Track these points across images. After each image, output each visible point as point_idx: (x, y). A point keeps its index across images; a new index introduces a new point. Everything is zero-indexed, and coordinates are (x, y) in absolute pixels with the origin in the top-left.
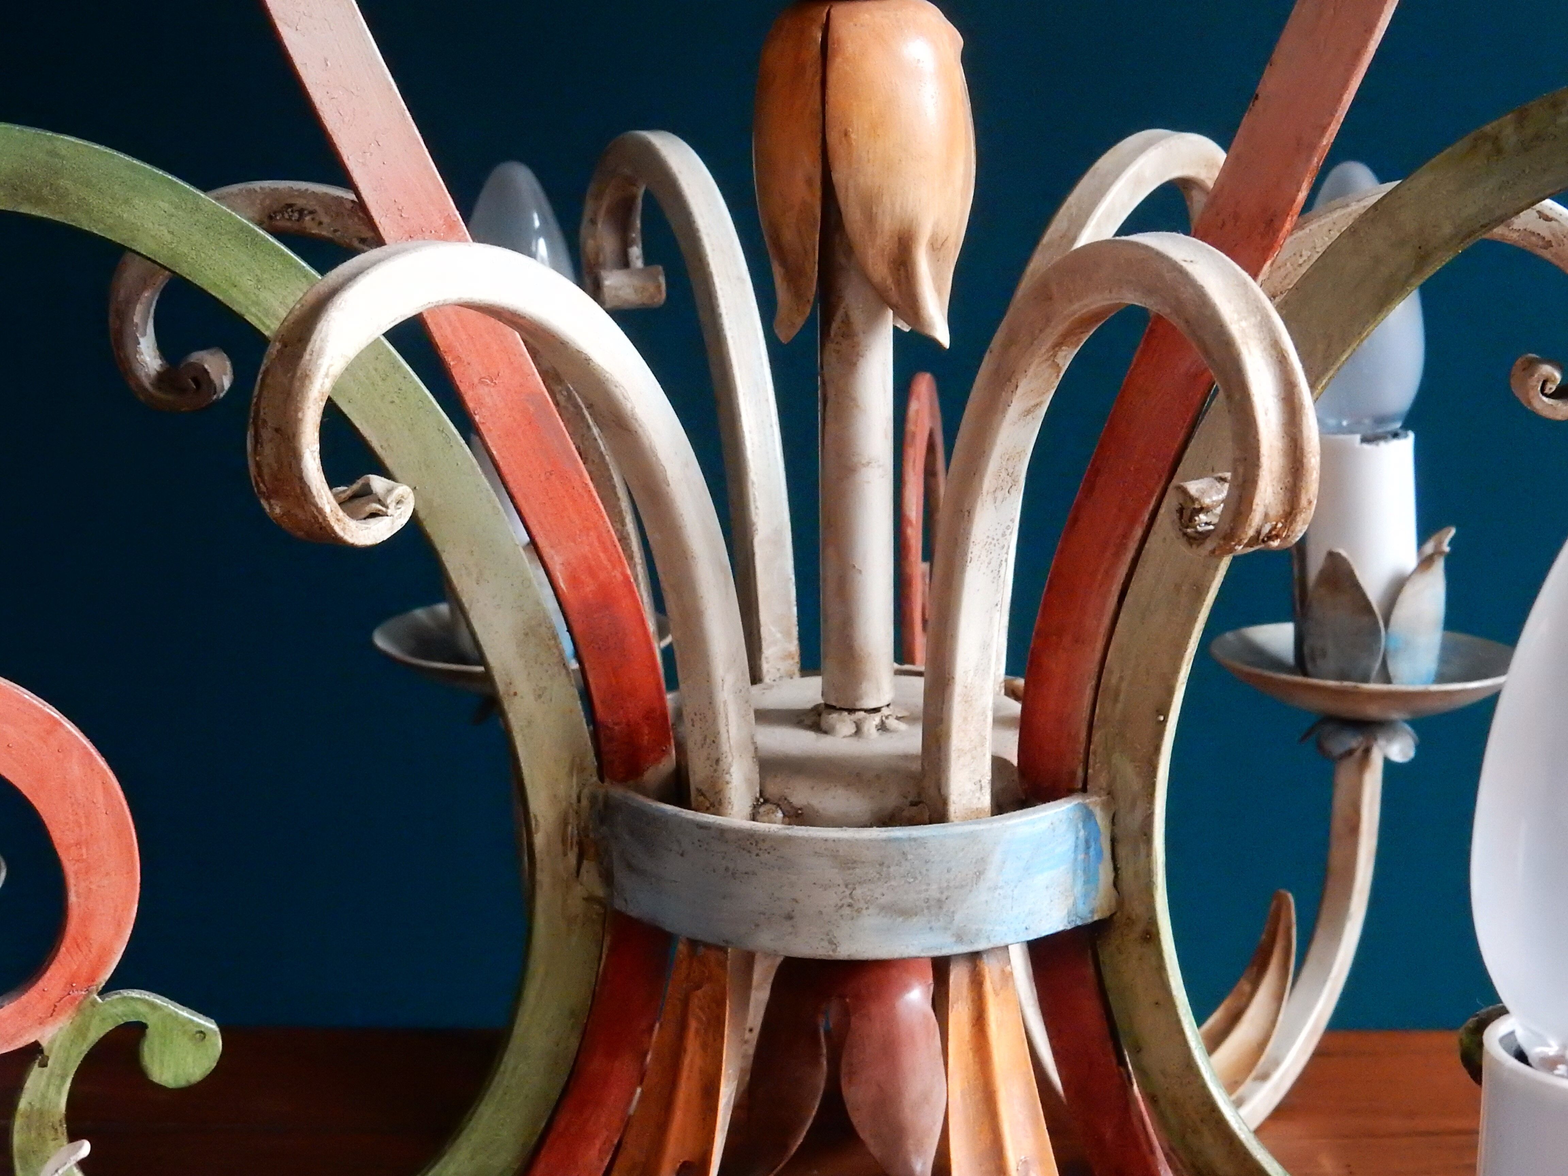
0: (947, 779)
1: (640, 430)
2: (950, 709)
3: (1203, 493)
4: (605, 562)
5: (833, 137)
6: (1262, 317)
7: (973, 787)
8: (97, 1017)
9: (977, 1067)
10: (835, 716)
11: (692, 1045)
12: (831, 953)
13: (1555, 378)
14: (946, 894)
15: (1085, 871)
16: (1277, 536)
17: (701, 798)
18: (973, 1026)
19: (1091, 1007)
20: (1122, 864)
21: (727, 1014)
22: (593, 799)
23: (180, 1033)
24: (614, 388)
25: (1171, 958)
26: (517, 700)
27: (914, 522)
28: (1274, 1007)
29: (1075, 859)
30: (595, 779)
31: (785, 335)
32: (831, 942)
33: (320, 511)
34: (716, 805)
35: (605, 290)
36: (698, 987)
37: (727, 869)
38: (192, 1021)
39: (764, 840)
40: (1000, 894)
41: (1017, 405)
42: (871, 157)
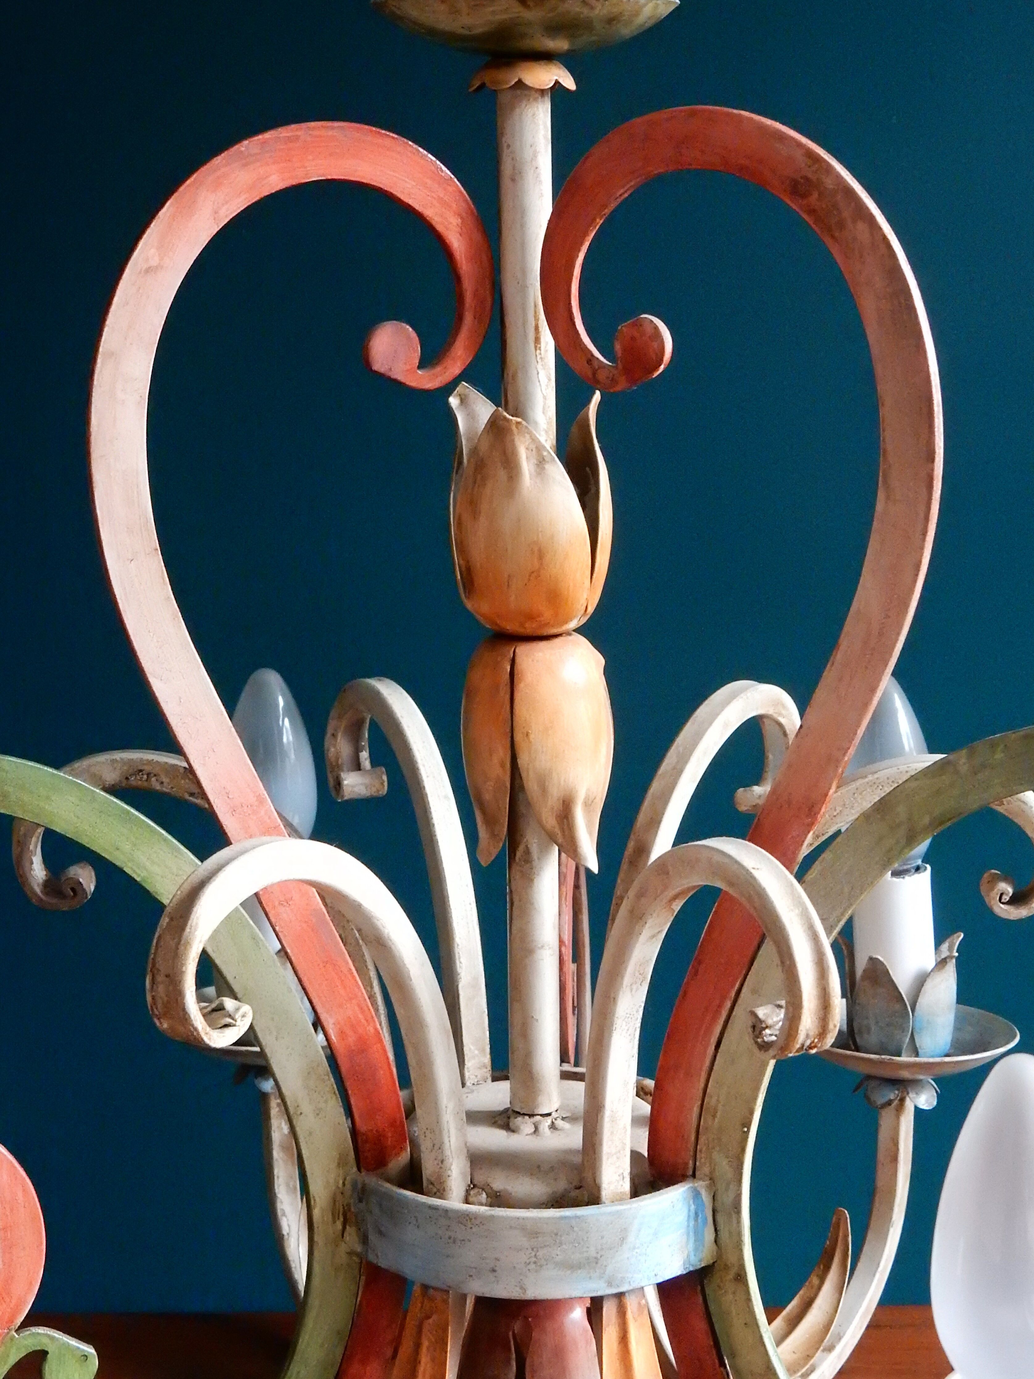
0: (601, 1172)
1: (393, 947)
2: (602, 1127)
3: (767, 1017)
4: (363, 1021)
5: (518, 737)
6: (803, 909)
7: (618, 1178)
8: (14, 1348)
9: (623, 1371)
10: (520, 1119)
11: (425, 1359)
12: (522, 1295)
13: (1009, 893)
14: (600, 1253)
15: (696, 1233)
16: (815, 1047)
17: (431, 1186)
18: (620, 1343)
19: (700, 1325)
20: (721, 1227)
21: (449, 1338)
22: (354, 1184)
23: (70, 1357)
24: (376, 921)
25: (755, 1293)
26: (301, 1117)
27: (567, 942)
28: (837, 1295)
29: (688, 1226)
30: (355, 1169)
31: (484, 862)
32: (522, 1288)
33: (196, 1029)
34: (441, 1193)
35: (345, 788)
36: (428, 1317)
37: (450, 1238)
38: (78, 1348)
39: (475, 1218)
40: (637, 1253)
41: (646, 933)
42: (545, 749)
